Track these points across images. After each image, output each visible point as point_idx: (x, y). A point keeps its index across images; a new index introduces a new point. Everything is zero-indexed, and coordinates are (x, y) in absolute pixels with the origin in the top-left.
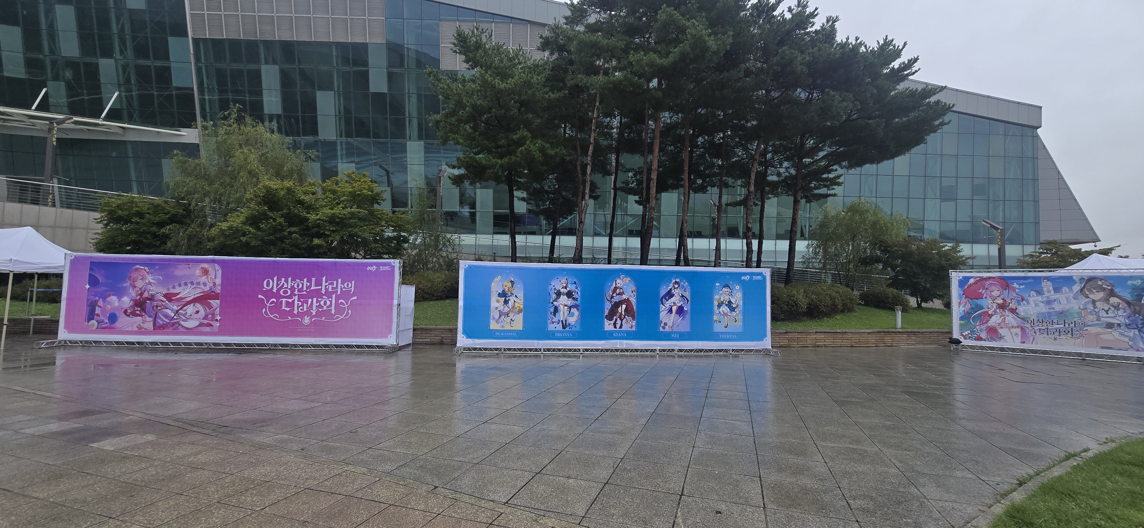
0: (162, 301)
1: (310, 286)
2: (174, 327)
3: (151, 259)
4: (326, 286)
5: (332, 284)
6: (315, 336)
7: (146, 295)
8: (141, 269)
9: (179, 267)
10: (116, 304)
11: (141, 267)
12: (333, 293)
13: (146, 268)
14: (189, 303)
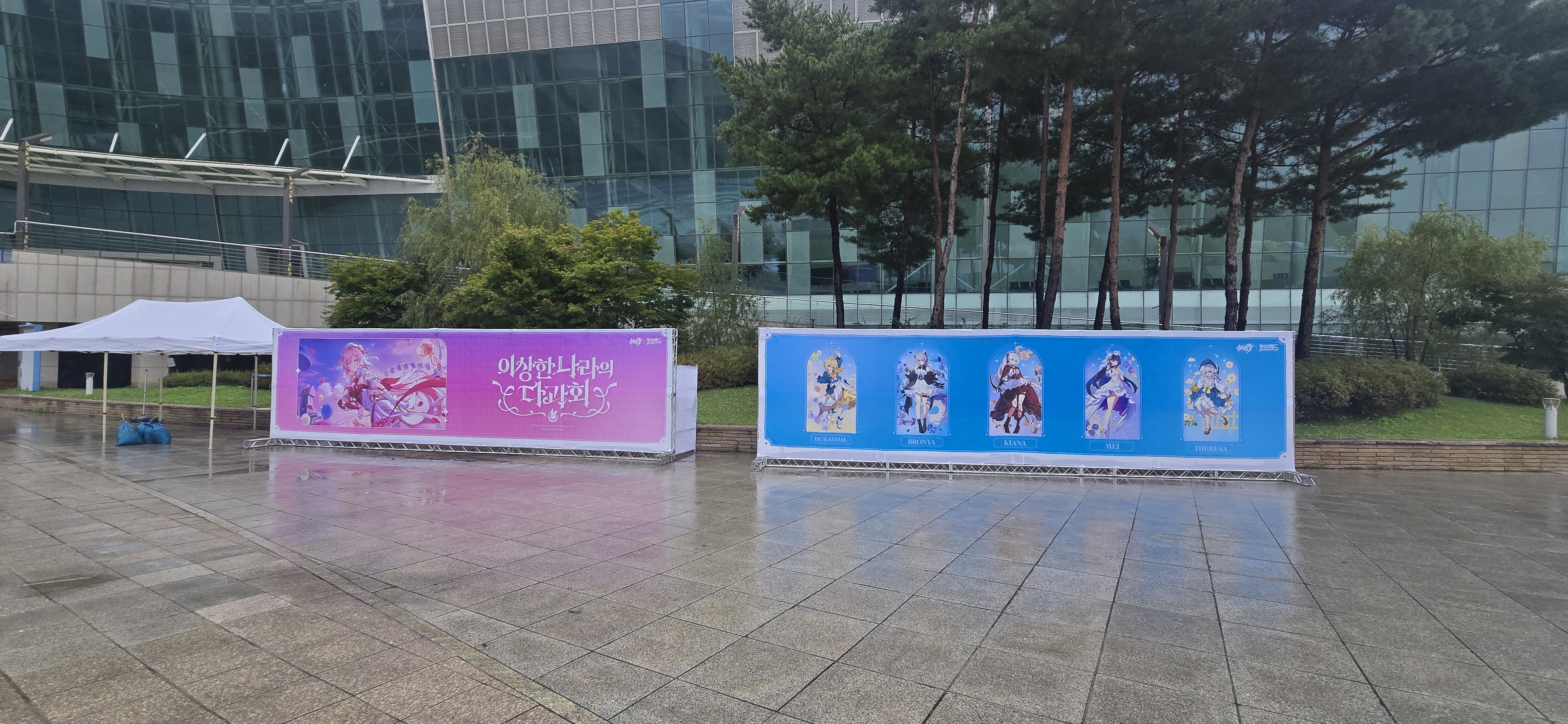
0: (379, 388)
1: (557, 368)
2: (395, 423)
3: (366, 334)
4: (576, 367)
5: (584, 364)
6: (564, 438)
7: (361, 381)
8: (355, 347)
9: (398, 343)
10: (330, 394)
11: (355, 345)
12: (585, 377)
13: (361, 346)
14: (410, 391)
